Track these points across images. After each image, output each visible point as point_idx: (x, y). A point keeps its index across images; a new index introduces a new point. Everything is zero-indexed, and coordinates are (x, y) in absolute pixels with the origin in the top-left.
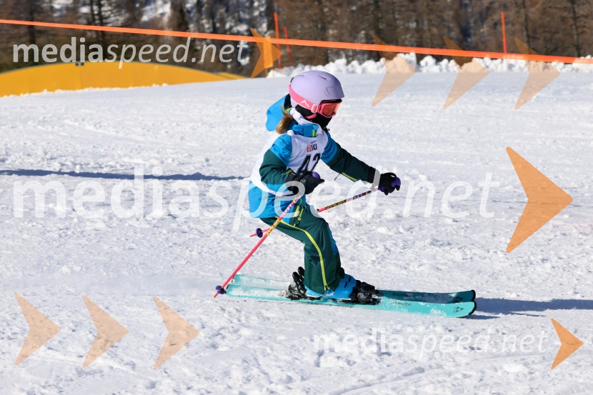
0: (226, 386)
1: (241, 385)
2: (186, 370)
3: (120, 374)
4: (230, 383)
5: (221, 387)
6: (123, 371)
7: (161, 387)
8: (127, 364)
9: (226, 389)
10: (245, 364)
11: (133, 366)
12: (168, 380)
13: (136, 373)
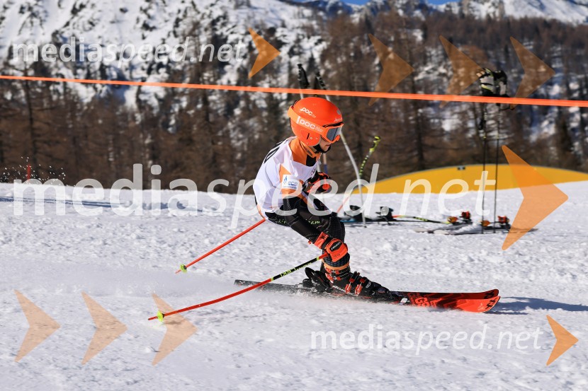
0: (553, 376)
1: (568, 376)
2: (516, 364)
3: (452, 366)
4: (558, 374)
5: (548, 377)
6: (454, 364)
7: (489, 377)
8: (459, 359)
9: (553, 379)
10: (574, 359)
11: (465, 360)
12: (497, 372)
13: (466, 366)
